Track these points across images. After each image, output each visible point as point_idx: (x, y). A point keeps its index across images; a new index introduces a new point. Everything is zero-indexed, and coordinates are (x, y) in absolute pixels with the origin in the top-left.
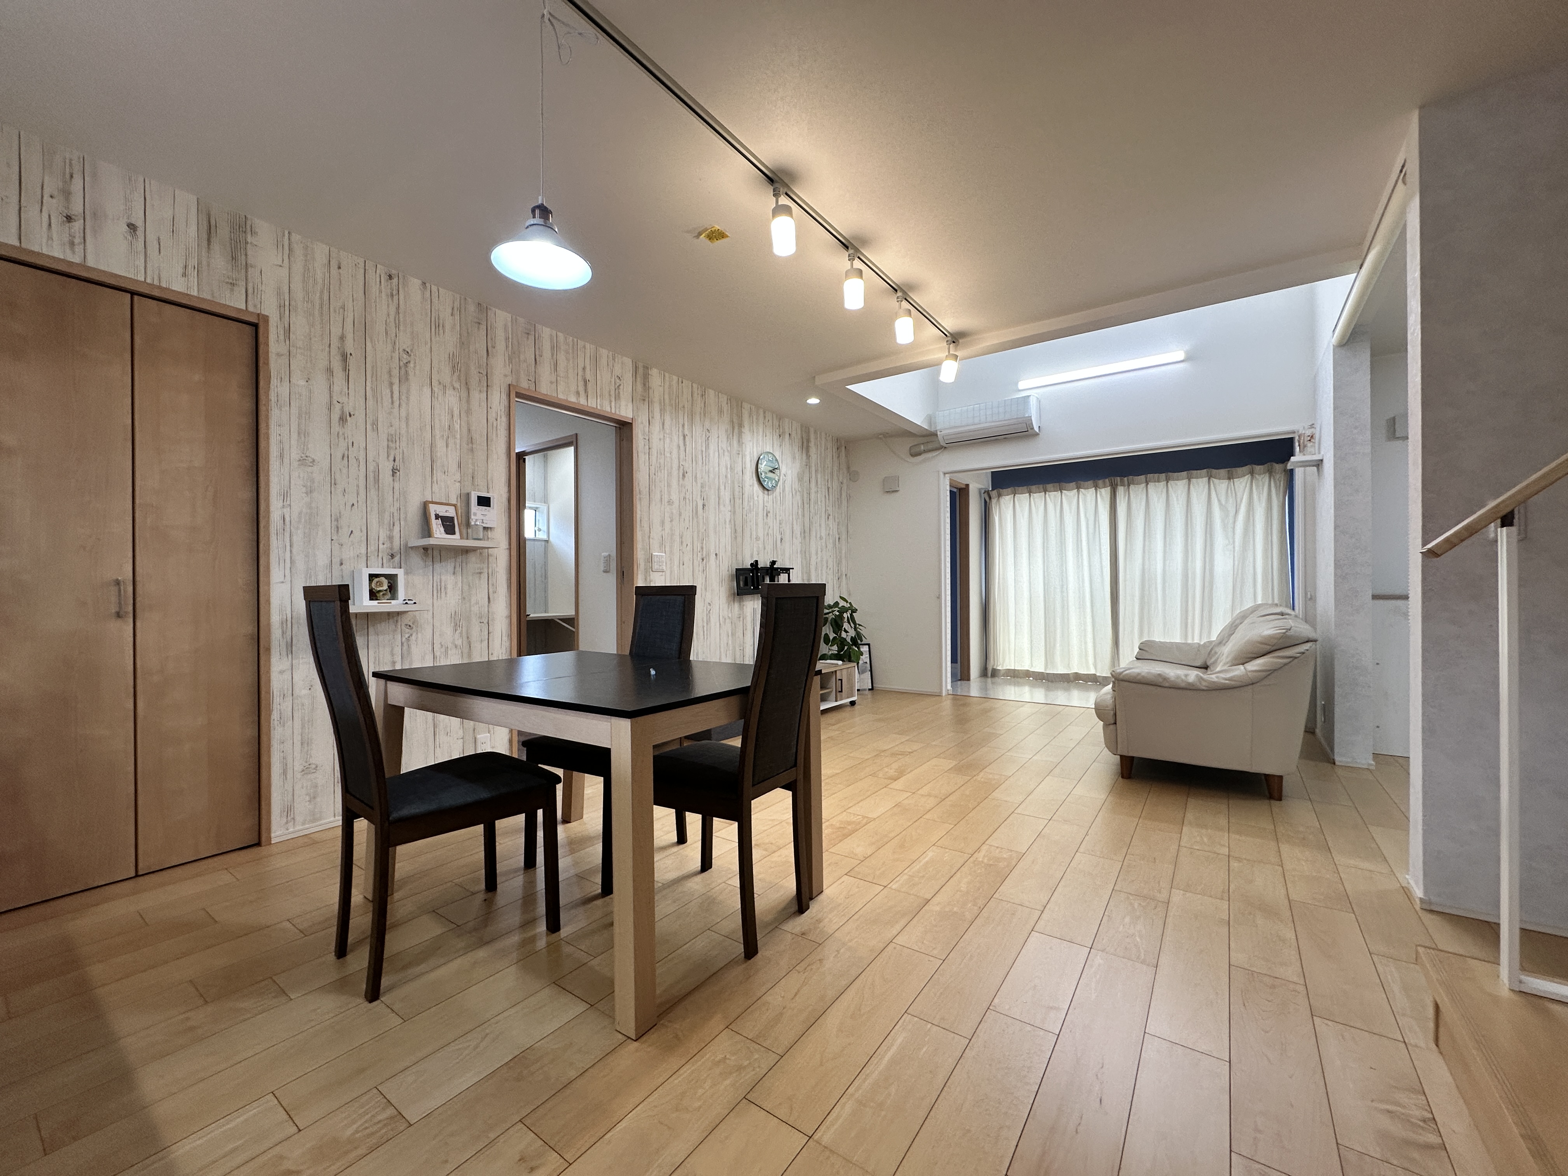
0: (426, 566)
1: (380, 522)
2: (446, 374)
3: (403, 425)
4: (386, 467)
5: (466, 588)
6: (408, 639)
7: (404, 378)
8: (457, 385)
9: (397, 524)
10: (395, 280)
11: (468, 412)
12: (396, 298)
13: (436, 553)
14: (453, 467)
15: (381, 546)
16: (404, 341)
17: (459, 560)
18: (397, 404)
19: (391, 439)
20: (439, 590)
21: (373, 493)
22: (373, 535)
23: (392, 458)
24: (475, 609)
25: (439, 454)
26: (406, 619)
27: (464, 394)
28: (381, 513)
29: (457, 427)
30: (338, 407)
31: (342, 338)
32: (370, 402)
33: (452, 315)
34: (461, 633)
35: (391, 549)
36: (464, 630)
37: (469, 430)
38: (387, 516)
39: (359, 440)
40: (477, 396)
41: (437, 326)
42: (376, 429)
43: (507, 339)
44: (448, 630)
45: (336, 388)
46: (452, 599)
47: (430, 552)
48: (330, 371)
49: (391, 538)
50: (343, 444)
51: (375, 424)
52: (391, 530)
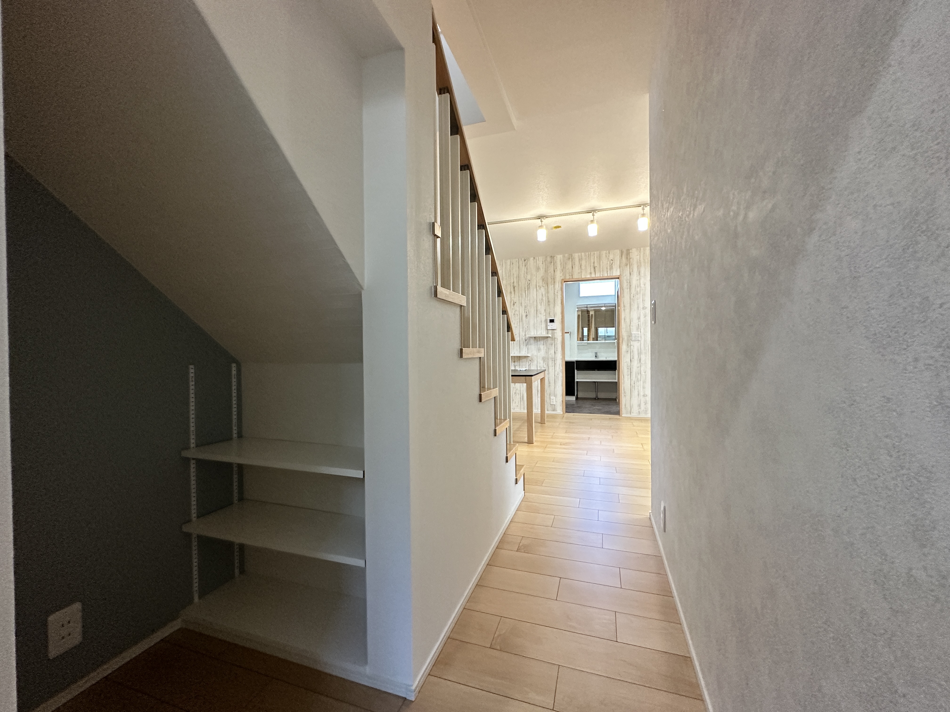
0: (535, 343)
1: (523, 331)
2: (540, 283)
3: (528, 302)
4: (524, 315)
5: (547, 349)
6: (530, 364)
7: (529, 288)
8: (544, 285)
9: (527, 331)
10: (526, 261)
11: (548, 292)
12: (526, 266)
13: (538, 339)
14: (543, 311)
15: (523, 338)
16: (529, 277)
17: (545, 340)
18: (527, 296)
19: (525, 307)
20: (539, 350)
21: (521, 323)
22: (521, 334)
23: (525, 312)
24: (550, 356)
25: (539, 308)
26: (530, 358)
27: (546, 287)
28: (523, 328)
29: (544, 298)
30: (512, 301)
31: (514, 283)
32: (520, 298)
33: (543, 264)
34: (546, 364)
35: (526, 338)
36: (547, 362)
37: (548, 298)
38: (524, 329)
39: (518, 309)
40: (551, 287)
41: (538, 269)
42: (521, 305)
43: (561, 264)
44: (542, 362)
45: (512, 297)
46: (542, 353)
47: (536, 338)
48: (511, 293)
49: (525, 335)
50: (514, 311)
51: (521, 303)
52: (525, 333)
